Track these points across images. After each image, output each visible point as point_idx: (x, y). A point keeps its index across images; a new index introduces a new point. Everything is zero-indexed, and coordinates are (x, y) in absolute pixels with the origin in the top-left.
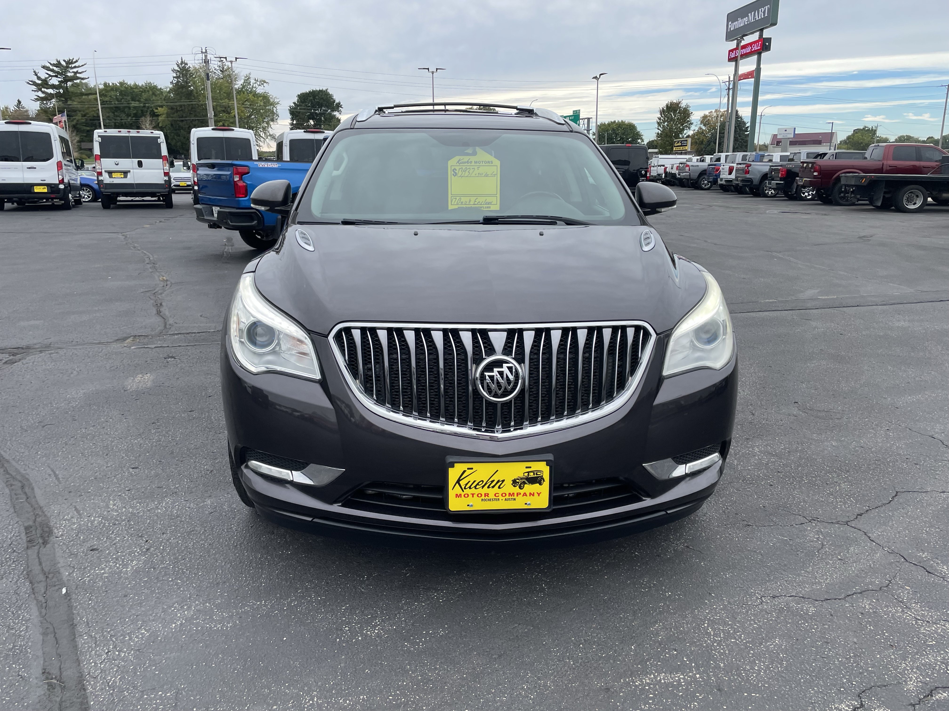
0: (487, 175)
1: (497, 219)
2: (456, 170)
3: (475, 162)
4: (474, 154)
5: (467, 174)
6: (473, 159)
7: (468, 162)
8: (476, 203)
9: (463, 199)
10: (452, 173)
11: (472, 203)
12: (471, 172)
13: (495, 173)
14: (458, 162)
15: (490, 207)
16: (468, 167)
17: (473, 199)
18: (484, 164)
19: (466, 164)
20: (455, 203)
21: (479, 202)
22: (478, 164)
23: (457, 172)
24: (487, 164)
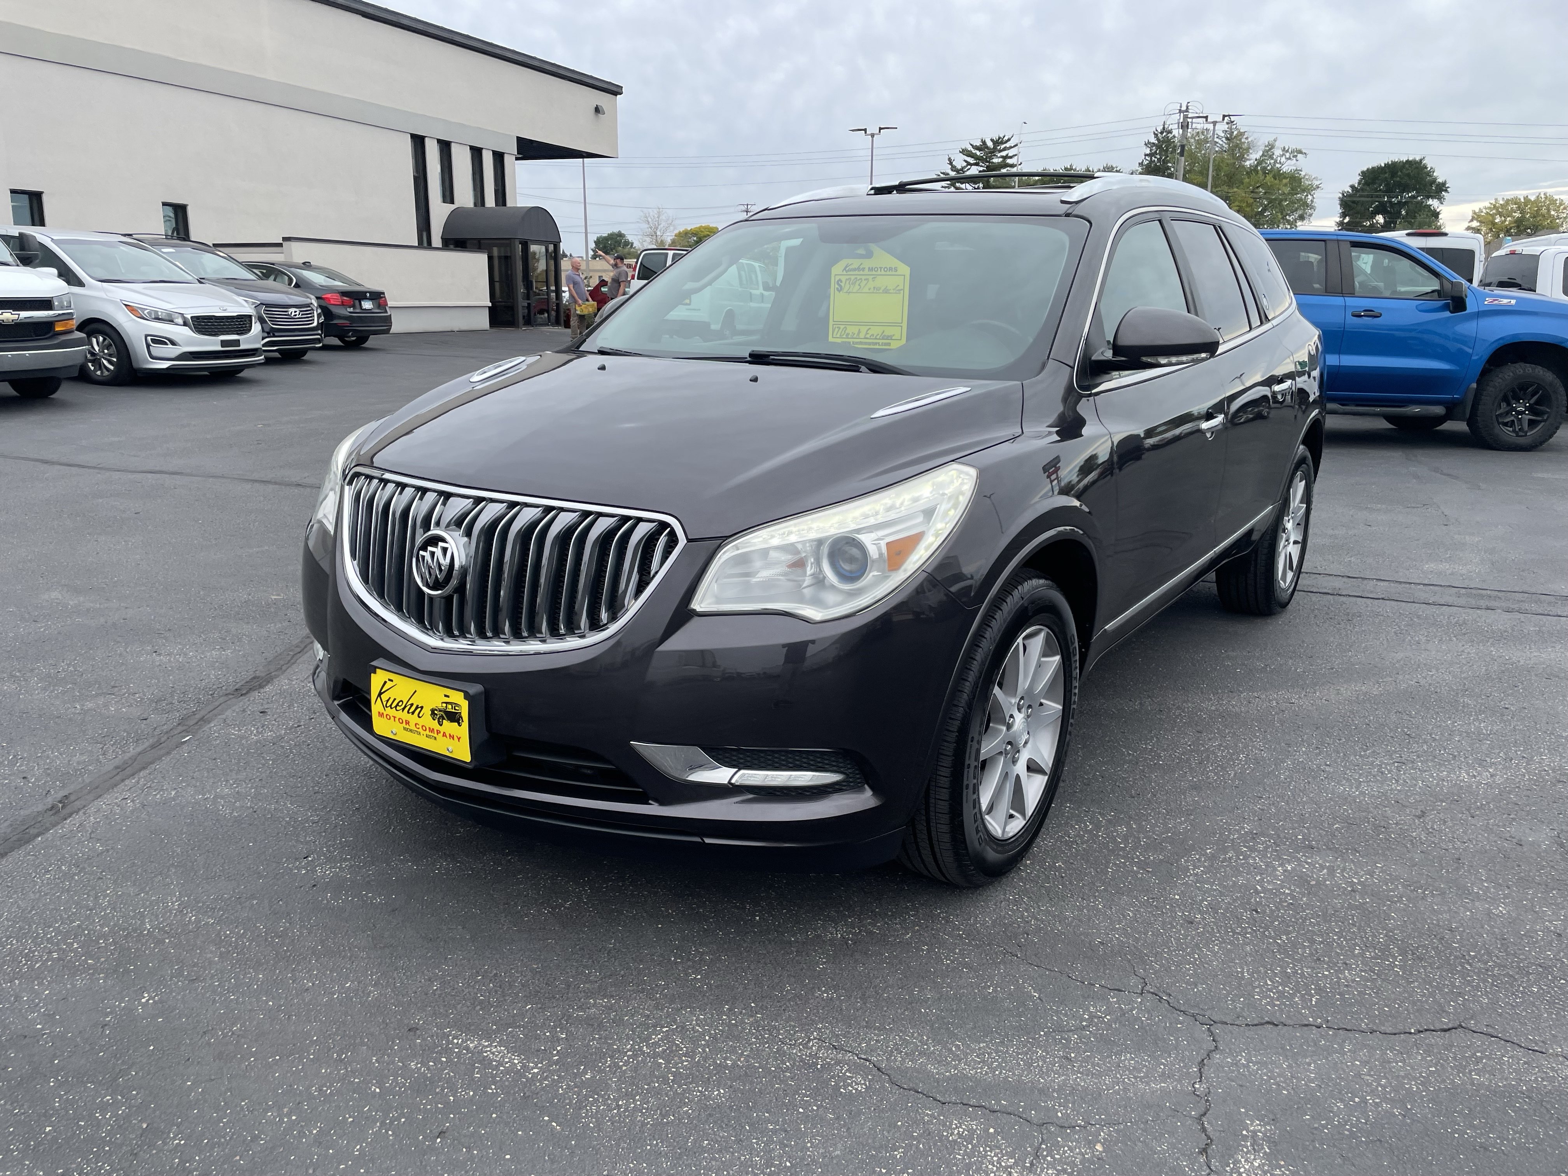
0: (886, 291)
1: (768, 356)
2: (841, 282)
3: (870, 269)
4: (869, 255)
5: (857, 287)
6: (867, 263)
7: (858, 269)
8: (868, 336)
9: (851, 330)
10: (837, 286)
11: (862, 335)
12: (862, 285)
13: (901, 287)
14: (845, 269)
15: (889, 344)
16: (859, 277)
17: (864, 329)
18: (883, 272)
19: (857, 272)
20: (838, 336)
21: (873, 335)
22: (874, 273)
23: (843, 284)
24: (888, 273)
